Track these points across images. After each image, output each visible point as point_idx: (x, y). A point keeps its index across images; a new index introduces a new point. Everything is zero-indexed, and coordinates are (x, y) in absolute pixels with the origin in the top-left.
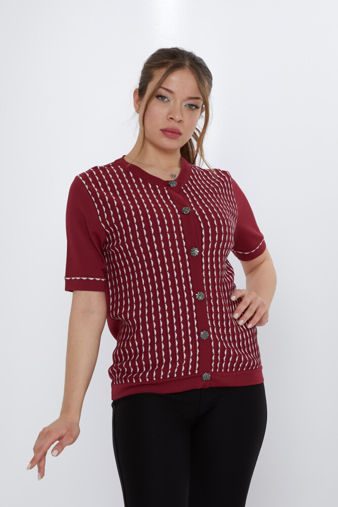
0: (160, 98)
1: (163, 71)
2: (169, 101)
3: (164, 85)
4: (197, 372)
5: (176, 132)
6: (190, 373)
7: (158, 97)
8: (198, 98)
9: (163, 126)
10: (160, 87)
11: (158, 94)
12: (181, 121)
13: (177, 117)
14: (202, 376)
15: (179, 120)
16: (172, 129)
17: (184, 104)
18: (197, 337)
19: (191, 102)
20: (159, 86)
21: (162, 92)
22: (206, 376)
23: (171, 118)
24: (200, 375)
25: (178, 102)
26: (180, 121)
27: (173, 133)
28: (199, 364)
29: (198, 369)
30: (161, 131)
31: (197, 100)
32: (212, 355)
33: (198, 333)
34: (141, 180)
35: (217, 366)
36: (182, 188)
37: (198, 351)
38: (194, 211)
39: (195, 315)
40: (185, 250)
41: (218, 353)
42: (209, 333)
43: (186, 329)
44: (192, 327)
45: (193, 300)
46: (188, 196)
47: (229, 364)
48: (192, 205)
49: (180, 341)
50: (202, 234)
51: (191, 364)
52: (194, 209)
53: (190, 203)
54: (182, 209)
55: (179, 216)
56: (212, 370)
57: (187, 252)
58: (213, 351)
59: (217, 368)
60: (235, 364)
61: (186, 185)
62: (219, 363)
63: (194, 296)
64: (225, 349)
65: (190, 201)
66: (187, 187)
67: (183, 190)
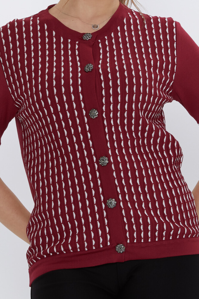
4: (109, 244)
6: (101, 246)
14: (115, 248)
18: (104, 206)
22: (121, 248)
24: (113, 247)
28: (110, 235)
29: (110, 241)
32: (125, 224)
33: (105, 202)
34: (54, 33)
35: (134, 236)
36: (99, 41)
37: (106, 221)
38: (99, 68)
39: (99, 182)
40: (84, 112)
41: (132, 222)
42: (118, 201)
43: (90, 198)
44: (97, 196)
45: (96, 166)
46: (101, 51)
47: (149, 234)
48: (100, 62)
49: (85, 211)
50: (102, 95)
51: (102, 236)
52: (100, 66)
53: (100, 59)
54: (85, 66)
55: (80, 75)
56: (128, 241)
57: (87, 115)
58: (125, 220)
59: (134, 238)
60: (157, 234)
61: (106, 37)
62: (135, 233)
63: (97, 162)
64: (139, 217)
65: (101, 57)
66: (105, 40)
67: (99, 43)
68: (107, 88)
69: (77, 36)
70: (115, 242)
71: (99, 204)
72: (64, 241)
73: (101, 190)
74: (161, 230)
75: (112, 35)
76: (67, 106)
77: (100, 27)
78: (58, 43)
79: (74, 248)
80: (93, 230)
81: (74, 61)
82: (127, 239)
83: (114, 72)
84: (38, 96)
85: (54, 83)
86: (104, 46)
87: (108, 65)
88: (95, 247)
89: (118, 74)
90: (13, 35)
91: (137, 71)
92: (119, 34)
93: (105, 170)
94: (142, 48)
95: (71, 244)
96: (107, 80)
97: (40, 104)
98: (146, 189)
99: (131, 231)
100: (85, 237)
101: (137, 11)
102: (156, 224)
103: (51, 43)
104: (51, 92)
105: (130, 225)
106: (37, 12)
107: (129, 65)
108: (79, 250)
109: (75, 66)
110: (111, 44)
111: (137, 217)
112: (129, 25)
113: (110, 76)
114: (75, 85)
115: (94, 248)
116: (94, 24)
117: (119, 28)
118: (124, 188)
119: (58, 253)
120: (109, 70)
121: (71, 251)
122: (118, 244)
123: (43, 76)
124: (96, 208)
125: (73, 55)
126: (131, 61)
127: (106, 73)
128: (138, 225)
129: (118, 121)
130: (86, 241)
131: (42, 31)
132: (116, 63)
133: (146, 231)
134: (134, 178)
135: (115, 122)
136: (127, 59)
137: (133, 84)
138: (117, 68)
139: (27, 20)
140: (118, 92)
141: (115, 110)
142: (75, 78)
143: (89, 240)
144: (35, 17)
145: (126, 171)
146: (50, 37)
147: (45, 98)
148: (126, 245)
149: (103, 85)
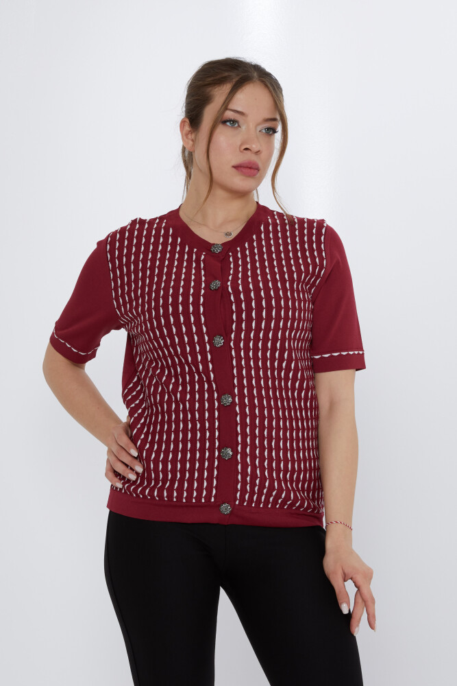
0: (228, 124)
1: (226, 88)
2: (239, 126)
3: (232, 106)
4: (213, 500)
5: (253, 167)
6: (203, 501)
7: (224, 122)
8: (275, 120)
9: (235, 162)
10: (226, 109)
11: (224, 119)
12: (259, 151)
13: (254, 146)
14: (219, 506)
15: (256, 150)
16: (250, 163)
17: (259, 129)
18: (217, 453)
19: (268, 125)
20: (225, 107)
21: (229, 114)
22: (226, 508)
23: (246, 149)
24: (217, 505)
25: (252, 126)
26: (258, 153)
27: (250, 168)
28: (216, 490)
29: (215, 497)
30: (234, 169)
31: (274, 122)
32: (238, 482)
33: (219, 449)
34: (179, 240)
35: (245, 498)
36: (230, 254)
37: (216, 473)
38: (228, 286)
39: (217, 424)
40: (206, 338)
41: (246, 480)
42: (235, 452)
43: (203, 440)
44: (212, 439)
45: (216, 404)
46: (232, 266)
47: (263, 498)
48: (230, 278)
49: (193, 455)
50: (233, 319)
51: (206, 489)
52: (229, 283)
53: (230, 274)
54: (211, 283)
55: (203, 292)
56: (237, 503)
57: (209, 342)
58: (239, 477)
59: (244, 500)
60: (271, 499)
61: (238, 249)
62: (248, 495)
63: (219, 399)
64: (257, 477)
65: (231, 272)
66: (238, 252)
67: (230, 256)
68: (239, 311)
69: (205, 246)
70: (221, 499)
71: (212, 450)
72: (161, 484)
73: (217, 434)
74: (278, 496)
75: (247, 245)
76: (184, 329)
77: (234, 235)
78: (182, 253)
79: (170, 496)
80: (197, 480)
81: (198, 274)
82: (236, 499)
83: (247, 291)
84: (150, 314)
85: (170, 300)
86: (236, 259)
87: (240, 282)
88: (196, 500)
89: (252, 294)
90: (130, 239)
91: (276, 290)
92: (255, 244)
93: (227, 412)
94: (290, 259)
95: (168, 489)
96: (238, 302)
97: (152, 324)
98: (273, 444)
99: (244, 491)
100: (186, 485)
101: (281, 211)
102: (274, 489)
103: (173, 252)
104: (166, 310)
105: (244, 483)
106: (165, 212)
107: (266, 282)
108: (175, 500)
109: (198, 281)
110: (244, 256)
111: (254, 476)
112: (267, 232)
113: (242, 296)
114: (196, 304)
115: (194, 501)
116: (226, 231)
117: (254, 237)
118: (247, 438)
119: (149, 497)
120: (240, 288)
121: (166, 499)
122: (224, 503)
123: (157, 292)
124: (207, 454)
125: (198, 268)
126: (269, 277)
127: (237, 293)
128: (253, 485)
129: (251, 354)
130: (187, 490)
131: (166, 236)
132: (250, 280)
133: (260, 493)
134: (262, 428)
135: (247, 354)
136: (264, 274)
137: (272, 308)
138: (251, 286)
139: (152, 221)
140: (252, 317)
141: (247, 339)
142: (196, 296)
143: (190, 490)
144: (162, 218)
145: (253, 417)
146: (174, 245)
147: (158, 318)
148: (233, 506)
149: (234, 307)
